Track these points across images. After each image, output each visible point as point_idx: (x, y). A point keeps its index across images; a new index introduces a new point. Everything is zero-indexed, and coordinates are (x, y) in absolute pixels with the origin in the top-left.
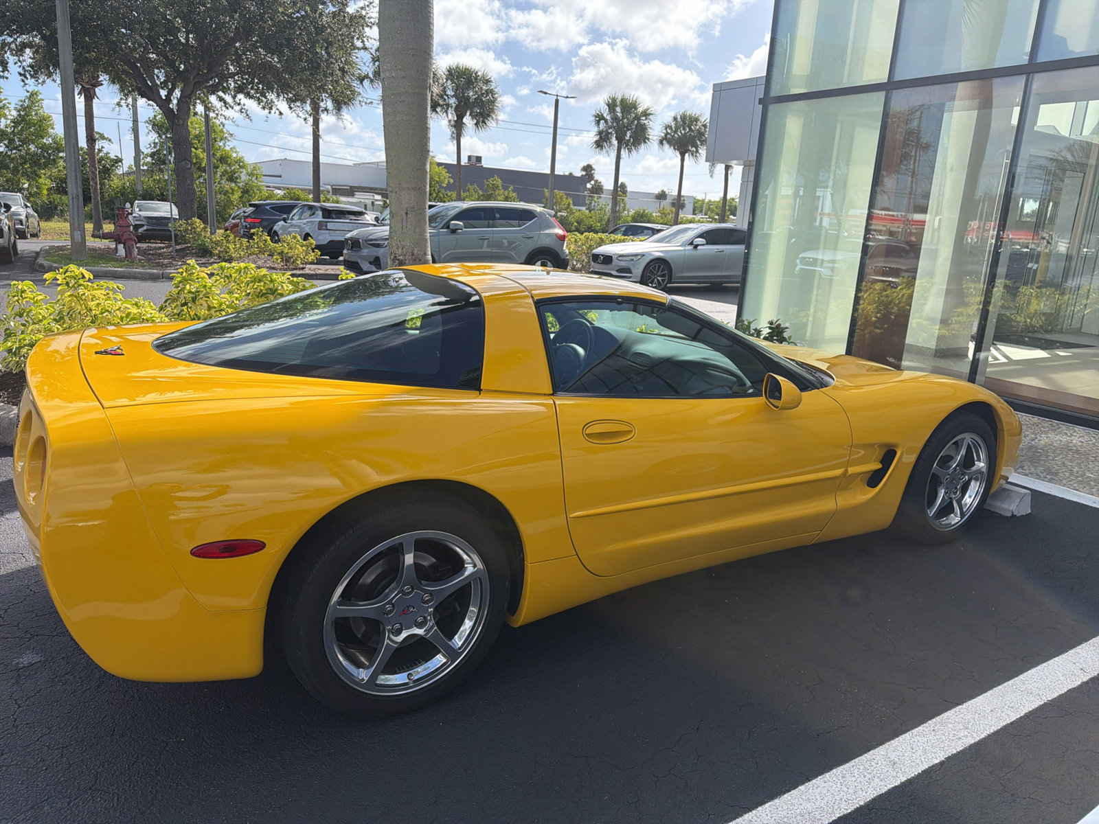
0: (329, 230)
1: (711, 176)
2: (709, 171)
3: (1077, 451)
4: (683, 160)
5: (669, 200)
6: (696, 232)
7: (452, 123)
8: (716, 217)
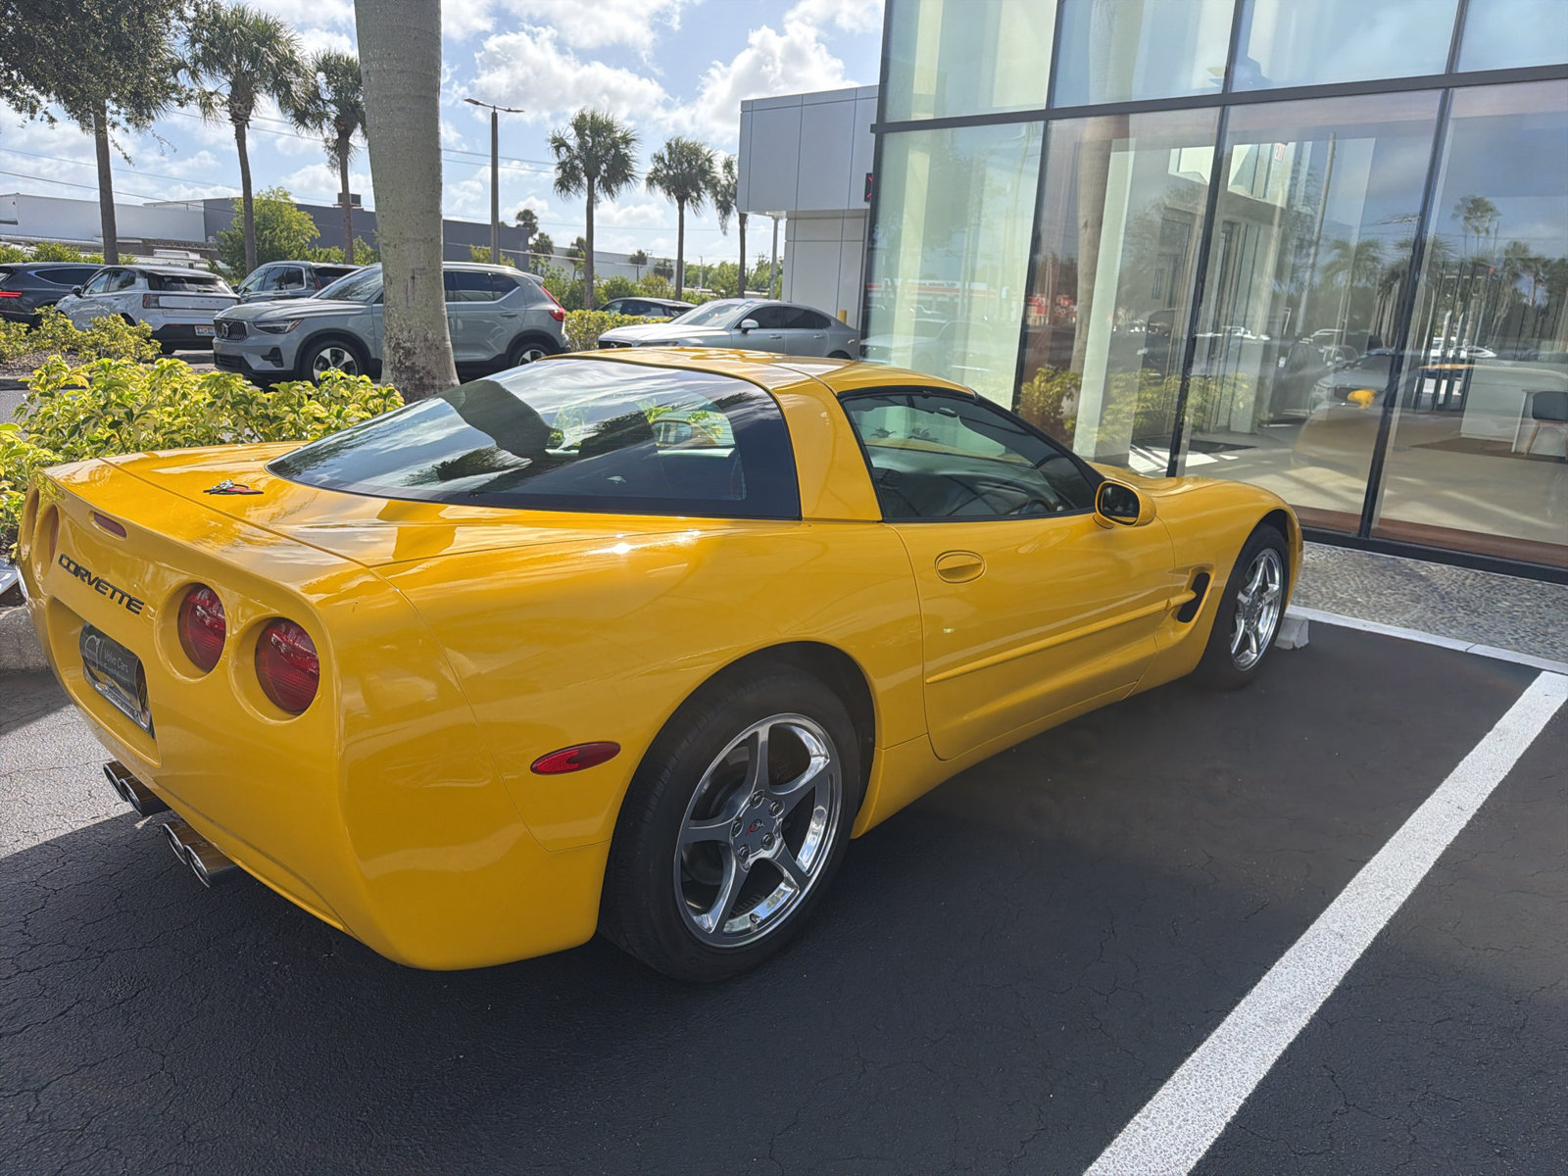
0: (163, 308)
1: (725, 233)
2: (719, 226)
3: (1314, 569)
4: (681, 209)
5: (650, 266)
6: (744, 310)
7: (331, 144)
8: (723, 291)
